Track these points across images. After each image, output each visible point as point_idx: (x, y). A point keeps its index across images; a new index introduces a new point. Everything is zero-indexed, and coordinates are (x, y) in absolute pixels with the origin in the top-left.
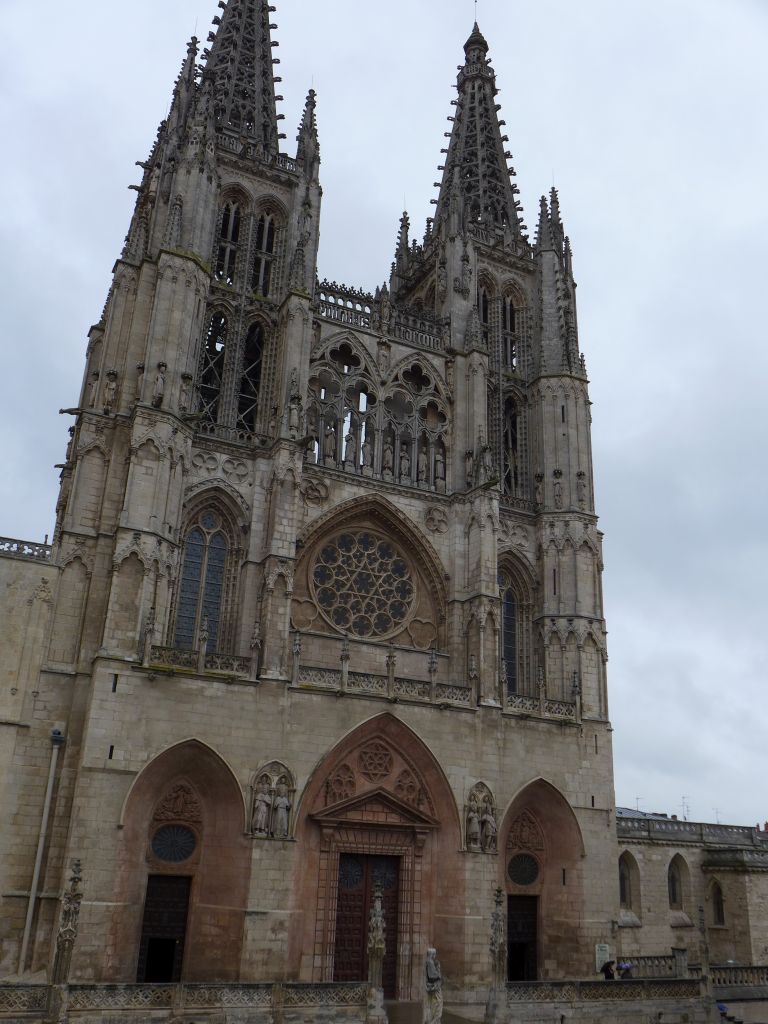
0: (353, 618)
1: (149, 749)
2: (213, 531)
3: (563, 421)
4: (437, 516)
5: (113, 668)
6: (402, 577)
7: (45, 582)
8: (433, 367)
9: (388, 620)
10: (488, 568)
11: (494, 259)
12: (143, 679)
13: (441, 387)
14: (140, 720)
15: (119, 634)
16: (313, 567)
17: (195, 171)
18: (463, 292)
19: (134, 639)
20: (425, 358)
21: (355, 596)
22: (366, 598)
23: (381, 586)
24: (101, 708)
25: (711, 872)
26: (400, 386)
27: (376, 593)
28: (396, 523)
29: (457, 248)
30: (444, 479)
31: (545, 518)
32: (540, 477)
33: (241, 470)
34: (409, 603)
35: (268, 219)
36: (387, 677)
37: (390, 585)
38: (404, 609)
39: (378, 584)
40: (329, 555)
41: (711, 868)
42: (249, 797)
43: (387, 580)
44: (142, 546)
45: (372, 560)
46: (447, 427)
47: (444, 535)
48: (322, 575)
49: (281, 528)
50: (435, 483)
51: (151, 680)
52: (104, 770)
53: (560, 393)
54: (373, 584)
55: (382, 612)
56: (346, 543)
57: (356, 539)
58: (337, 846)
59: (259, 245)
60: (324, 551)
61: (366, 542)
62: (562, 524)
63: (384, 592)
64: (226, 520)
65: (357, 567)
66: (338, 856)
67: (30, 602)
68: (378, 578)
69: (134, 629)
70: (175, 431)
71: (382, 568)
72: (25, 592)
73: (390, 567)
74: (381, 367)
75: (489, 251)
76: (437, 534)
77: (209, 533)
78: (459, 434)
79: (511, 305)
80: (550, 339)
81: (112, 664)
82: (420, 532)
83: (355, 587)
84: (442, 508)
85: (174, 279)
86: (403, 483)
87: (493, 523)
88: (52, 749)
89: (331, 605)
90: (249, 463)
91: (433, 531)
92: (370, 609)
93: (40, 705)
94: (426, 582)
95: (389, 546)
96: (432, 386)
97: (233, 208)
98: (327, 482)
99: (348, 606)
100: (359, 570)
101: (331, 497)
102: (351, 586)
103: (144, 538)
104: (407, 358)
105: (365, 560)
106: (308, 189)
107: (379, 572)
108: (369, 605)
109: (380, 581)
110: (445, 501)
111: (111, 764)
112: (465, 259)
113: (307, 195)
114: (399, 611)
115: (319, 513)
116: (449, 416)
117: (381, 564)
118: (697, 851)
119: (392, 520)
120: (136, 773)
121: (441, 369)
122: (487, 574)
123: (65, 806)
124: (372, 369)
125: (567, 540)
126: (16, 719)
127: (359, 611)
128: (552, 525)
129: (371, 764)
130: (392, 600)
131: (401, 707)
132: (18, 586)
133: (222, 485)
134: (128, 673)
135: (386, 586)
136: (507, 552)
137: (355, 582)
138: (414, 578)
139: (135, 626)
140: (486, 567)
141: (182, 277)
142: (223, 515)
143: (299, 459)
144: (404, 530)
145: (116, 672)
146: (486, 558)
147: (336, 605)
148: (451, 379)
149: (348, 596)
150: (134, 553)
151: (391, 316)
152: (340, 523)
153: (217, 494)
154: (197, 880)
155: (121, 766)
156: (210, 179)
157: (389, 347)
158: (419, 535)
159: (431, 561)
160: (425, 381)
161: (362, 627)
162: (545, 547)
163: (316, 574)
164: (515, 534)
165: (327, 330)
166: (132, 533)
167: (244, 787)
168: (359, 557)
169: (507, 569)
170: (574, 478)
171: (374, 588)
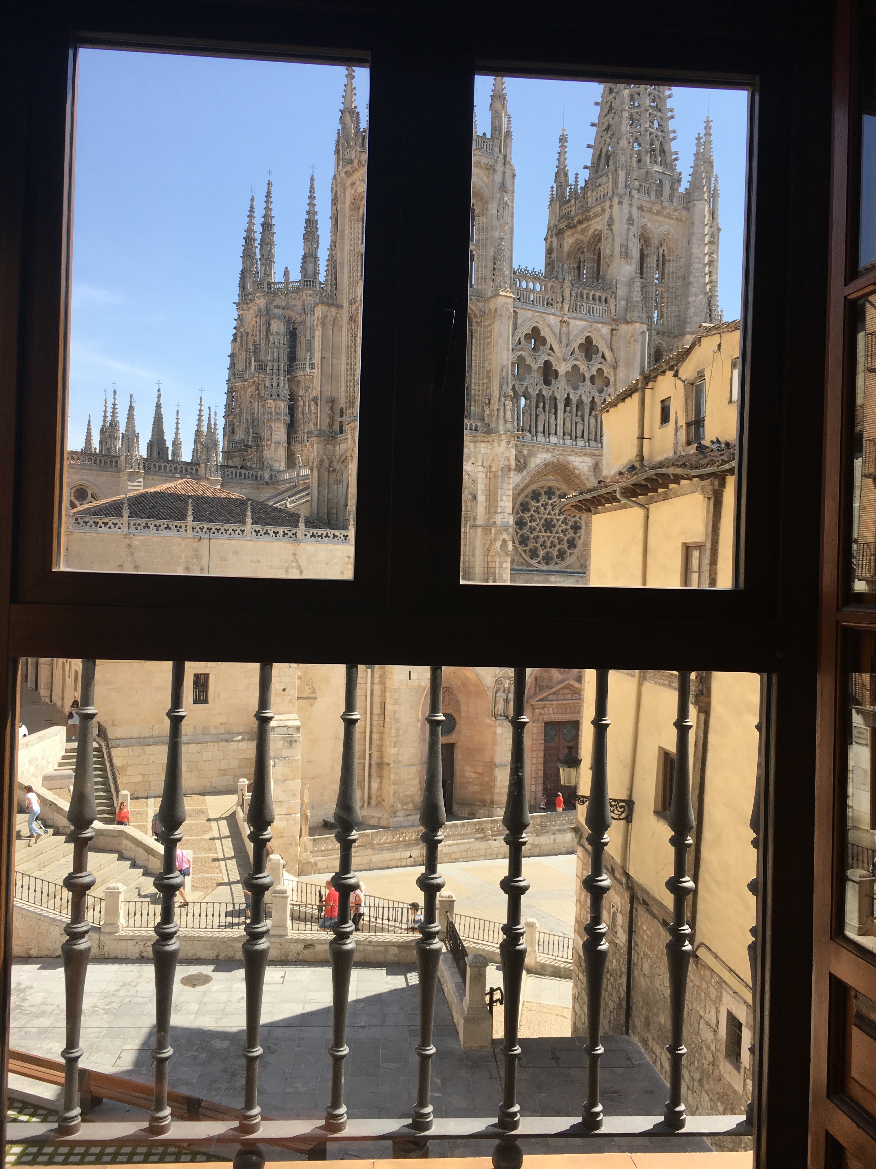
0: (542, 553)
7: (349, 558)
8: (600, 335)
9: (565, 552)
13: (608, 354)
16: (515, 518)
18: (629, 259)
20: (596, 329)
21: (543, 537)
22: (550, 537)
23: (560, 526)
26: (576, 359)
27: (557, 532)
29: (624, 211)
34: (579, 537)
37: (567, 524)
38: (576, 542)
39: (558, 525)
42: (491, 695)
43: (564, 521)
45: (554, 507)
48: (520, 523)
49: (502, 504)
52: (407, 687)
54: (554, 526)
55: (561, 546)
56: (536, 496)
57: (543, 492)
58: (544, 718)
60: (522, 504)
61: (550, 493)
63: (562, 531)
65: (544, 514)
66: (543, 724)
67: (342, 573)
68: (558, 520)
74: (563, 345)
75: (649, 206)
79: (663, 255)
83: (543, 529)
89: (526, 546)
90: (471, 445)
92: (553, 545)
98: (525, 452)
99: (538, 545)
100: (545, 516)
101: (528, 464)
102: (540, 529)
104: (582, 331)
105: (549, 508)
107: (559, 515)
108: (552, 542)
109: (560, 522)
111: (410, 683)
112: (630, 222)
113: (504, 180)
115: (521, 479)
116: (612, 380)
119: (570, 475)
120: (426, 687)
121: (608, 337)
123: (381, 708)
124: (555, 347)
127: (545, 547)
130: (568, 536)
135: (564, 527)
137: (543, 526)
144: (578, 482)
147: (530, 546)
148: (615, 346)
149: (538, 537)
151: (571, 295)
154: (459, 744)
155: (416, 683)
157: (568, 324)
160: (595, 351)
161: (547, 559)
163: (517, 523)
167: (489, 688)
168: (545, 506)
171: (556, 529)
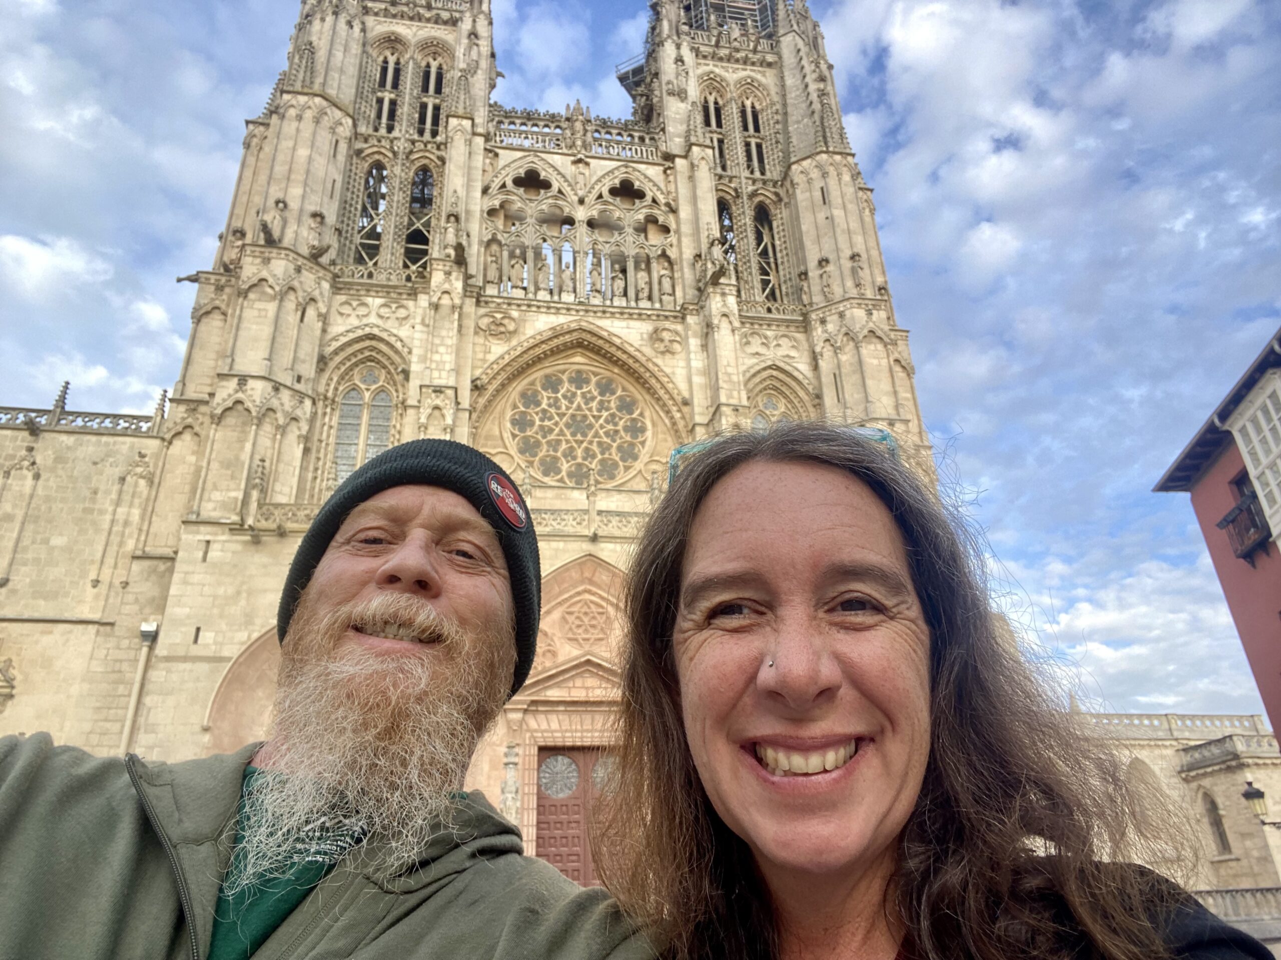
0: (565, 466)
1: (251, 628)
2: (373, 387)
3: (825, 203)
4: (666, 335)
5: (204, 534)
6: (632, 413)
7: (142, 456)
8: (646, 177)
9: (615, 465)
10: (729, 375)
11: (721, 59)
12: (245, 543)
13: (661, 199)
14: (238, 593)
15: (217, 496)
16: (509, 414)
17: (330, 19)
18: (681, 94)
19: (236, 499)
20: (634, 169)
21: (567, 441)
22: (582, 442)
23: (602, 427)
24: (185, 582)
25: (1194, 778)
26: (606, 203)
27: (596, 435)
28: (613, 350)
29: (669, 52)
30: (673, 294)
31: (813, 316)
32: (804, 275)
33: (402, 313)
34: (643, 443)
35: (434, 65)
36: (586, 512)
37: (615, 424)
38: (636, 450)
39: (597, 425)
40: (529, 398)
41: (1193, 774)
43: (612, 419)
44: (249, 392)
45: (588, 399)
46: (673, 238)
47: (677, 356)
48: (521, 422)
49: (436, 357)
50: (661, 301)
51: (256, 541)
52: (185, 659)
53: (815, 174)
54: (591, 426)
55: (606, 456)
56: (552, 383)
58: (532, 737)
59: (425, 89)
60: (523, 395)
61: (579, 380)
62: (836, 317)
63: (607, 434)
64: (389, 373)
65: (568, 408)
66: (534, 751)
67: (123, 480)
68: (597, 418)
69: (238, 489)
70: (298, 270)
71: (602, 407)
72: (117, 470)
73: (612, 405)
74: (578, 186)
75: (711, 50)
76: (668, 356)
77: (368, 390)
78: (686, 241)
79: (753, 107)
80: (798, 122)
81: (202, 528)
82: (644, 355)
83: (567, 431)
84: (673, 327)
85: (299, 118)
86: (616, 303)
87: (730, 322)
88: (140, 649)
89: (535, 455)
90: (410, 304)
91: (663, 353)
93: (130, 598)
94: (662, 414)
95: (610, 381)
96: (649, 198)
97: (392, 60)
98: (515, 314)
99: (559, 454)
100: (571, 411)
101: (521, 330)
102: (561, 430)
103: (251, 383)
104: (612, 172)
105: (579, 399)
106: (474, 21)
107: (599, 410)
108: (587, 450)
109: (601, 421)
110: (675, 317)
111: (195, 651)
112: (679, 60)
113: (474, 26)
114: (629, 454)
115: (506, 348)
116: (673, 226)
117: (601, 403)
118: (1169, 752)
119: (606, 346)
120: (228, 659)
121: (659, 178)
122: (730, 381)
124: (567, 189)
125: (847, 334)
126: (96, 616)
127: (574, 458)
128: (823, 322)
129: (579, 626)
130: (618, 441)
131: (610, 546)
132: (108, 464)
133: (376, 331)
134: (224, 538)
135: (610, 427)
136: (770, 367)
137: (568, 426)
138: (647, 414)
139: (239, 484)
140: (726, 373)
141: (308, 114)
142: (385, 367)
143: (457, 279)
144: (624, 357)
145: (208, 538)
146: (725, 363)
147: (541, 455)
148: (672, 188)
149: (558, 442)
150: (239, 402)
151: (586, 131)
152: (538, 360)
153: (374, 343)
155: (209, 653)
156: (350, 24)
157: (587, 164)
158: (643, 359)
159: (663, 386)
160: (640, 195)
161: (579, 476)
162: (818, 349)
163: (514, 422)
164: (779, 345)
165: (505, 156)
166: (236, 380)
168: (570, 398)
169: (776, 389)
170: (847, 264)
171: (593, 431)
